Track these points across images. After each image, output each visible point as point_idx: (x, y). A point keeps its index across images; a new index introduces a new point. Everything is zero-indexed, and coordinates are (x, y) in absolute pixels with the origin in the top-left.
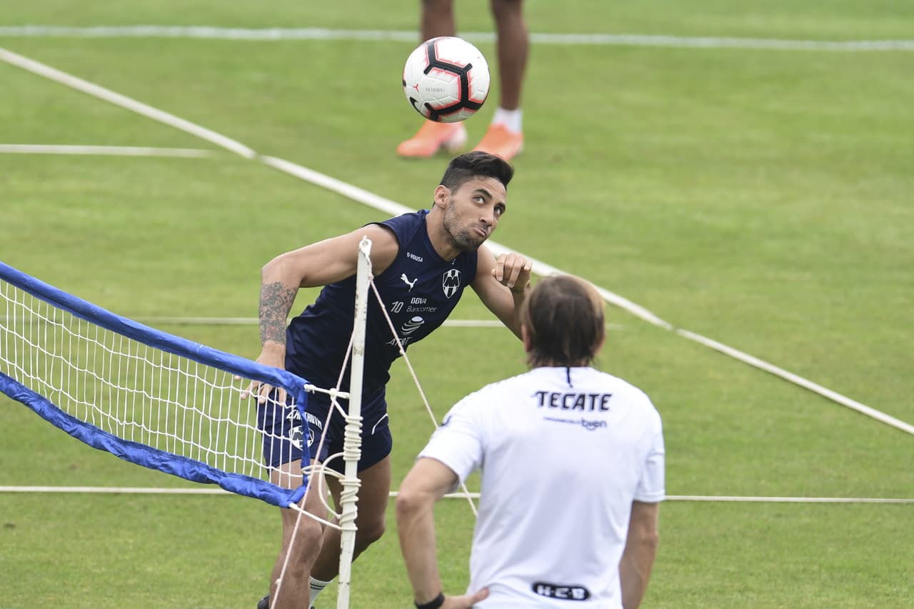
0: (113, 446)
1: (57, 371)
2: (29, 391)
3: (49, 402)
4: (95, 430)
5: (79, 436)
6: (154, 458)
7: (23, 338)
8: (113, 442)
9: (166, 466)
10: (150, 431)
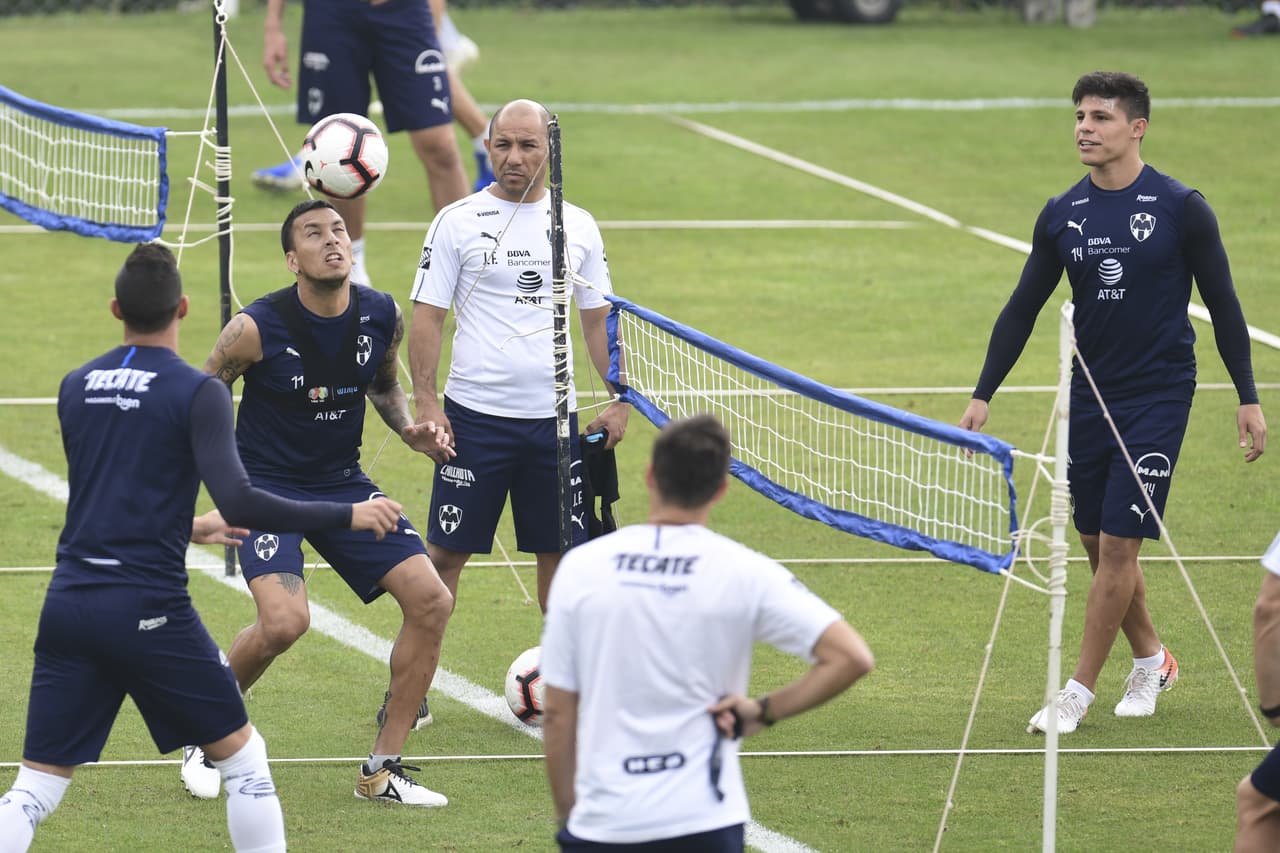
0: (824, 515)
1: (764, 443)
2: (738, 463)
3: (758, 474)
4: (805, 500)
5: (790, 506)
6: (865, 527)
7: (730, 409)
8: (824, 512)
9: (876, 534)
10: (860, 499)
